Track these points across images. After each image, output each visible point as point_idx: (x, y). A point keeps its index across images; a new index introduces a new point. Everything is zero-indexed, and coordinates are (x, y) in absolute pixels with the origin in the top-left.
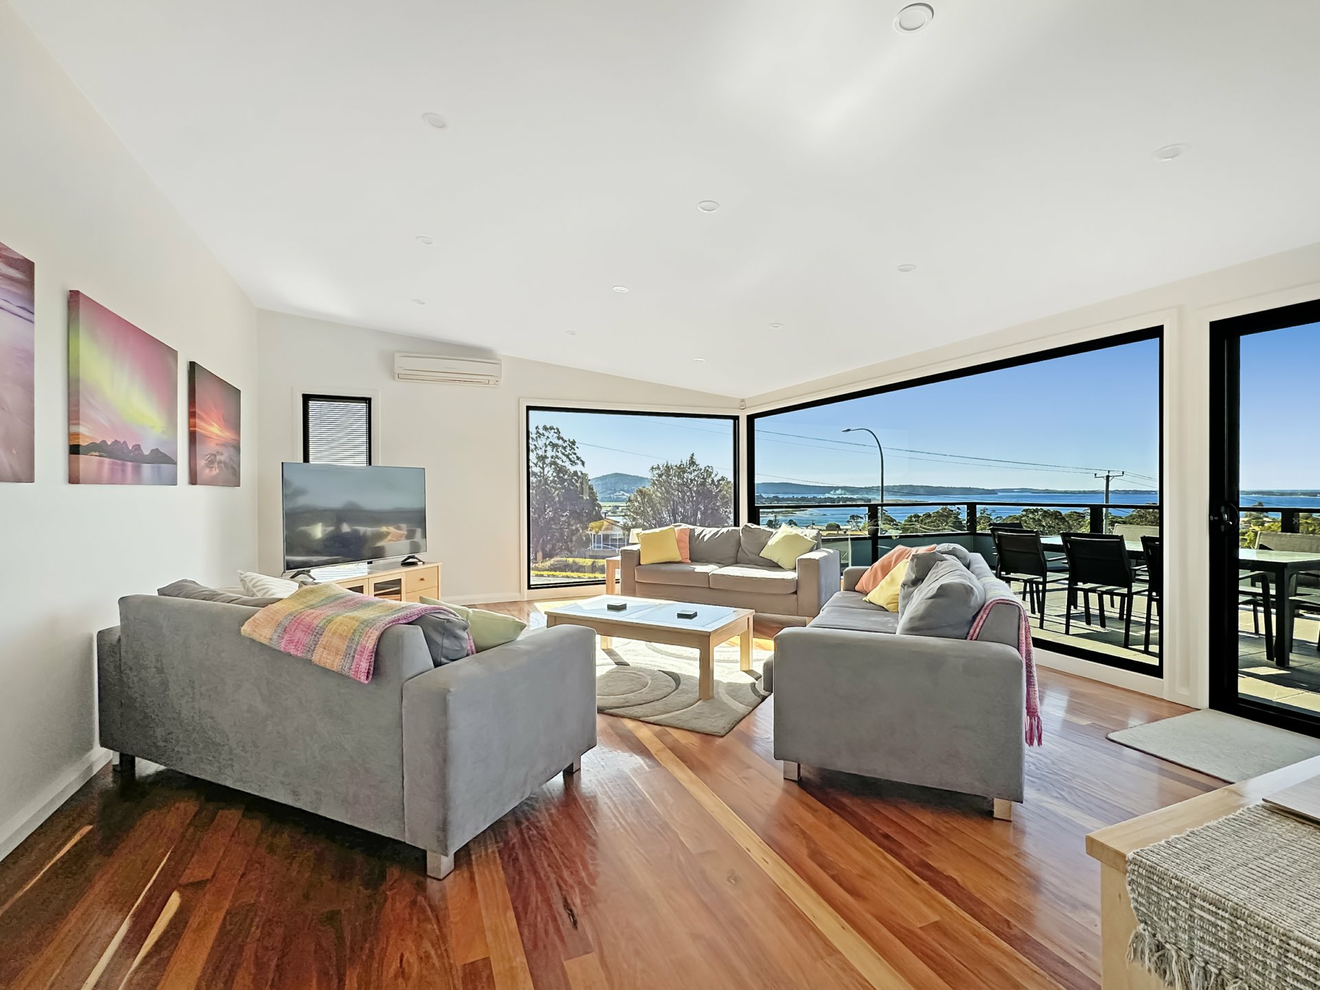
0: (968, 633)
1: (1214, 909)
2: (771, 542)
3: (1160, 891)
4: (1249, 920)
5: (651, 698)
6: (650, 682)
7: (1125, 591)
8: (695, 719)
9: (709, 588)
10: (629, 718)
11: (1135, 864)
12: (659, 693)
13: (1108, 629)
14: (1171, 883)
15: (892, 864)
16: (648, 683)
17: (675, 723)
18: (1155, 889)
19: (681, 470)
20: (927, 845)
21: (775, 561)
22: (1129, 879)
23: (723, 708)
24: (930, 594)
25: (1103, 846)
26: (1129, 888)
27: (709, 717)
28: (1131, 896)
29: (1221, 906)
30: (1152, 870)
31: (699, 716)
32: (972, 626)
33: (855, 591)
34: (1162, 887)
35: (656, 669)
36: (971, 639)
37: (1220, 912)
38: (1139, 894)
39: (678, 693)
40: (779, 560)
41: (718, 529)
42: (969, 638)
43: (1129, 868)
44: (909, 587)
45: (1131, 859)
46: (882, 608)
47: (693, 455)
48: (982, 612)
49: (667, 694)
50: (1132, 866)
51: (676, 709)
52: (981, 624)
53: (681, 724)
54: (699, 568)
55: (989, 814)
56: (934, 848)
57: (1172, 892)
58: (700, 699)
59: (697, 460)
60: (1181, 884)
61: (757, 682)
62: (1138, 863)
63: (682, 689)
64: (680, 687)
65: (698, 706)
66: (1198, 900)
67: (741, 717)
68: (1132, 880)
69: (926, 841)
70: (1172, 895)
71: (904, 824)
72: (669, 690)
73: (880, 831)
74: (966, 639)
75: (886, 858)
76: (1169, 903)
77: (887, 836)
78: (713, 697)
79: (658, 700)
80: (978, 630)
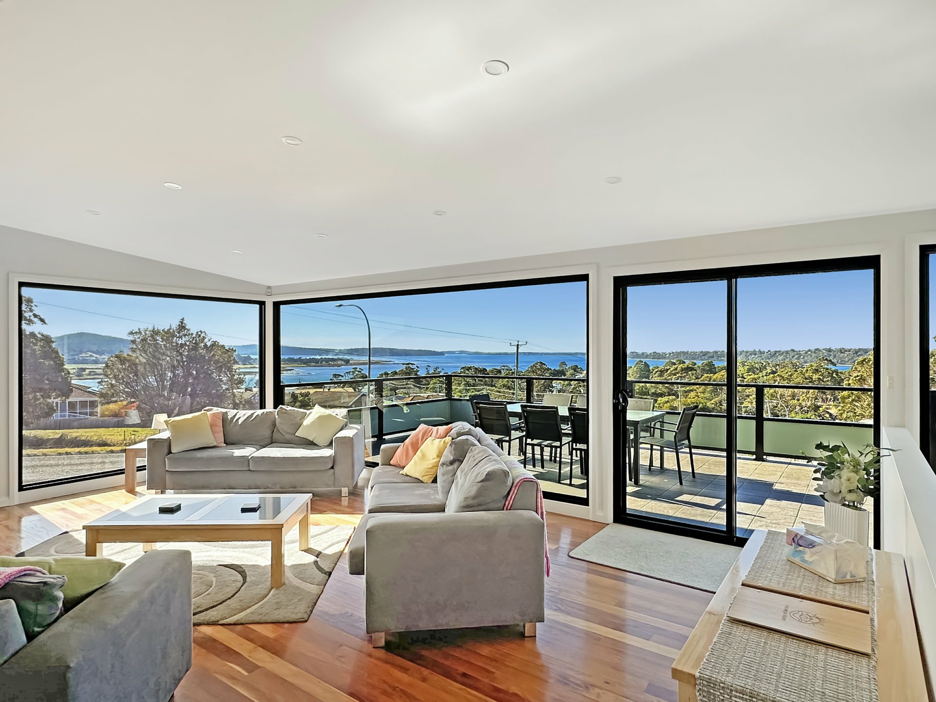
0: (505, 504)
1: (741, 695)
2: (306, 422)
3: (715, 692)
4: (759, 698)
5: (223, 598)
6: (214, 580)
7: (558, 444)
8: (276, 610)
9: (250, 470)
10: (206, 624)
11: (701, 679)
12: (230, 591)
13: (546, 469)
14: (720, 686)
15: (475, 696)
16: (212, 582)
17: (257, 618)
18: (712, 691)
19: (169, 334)
20: (493, 673)
21: (311, 440)
22: (698, 689)
23: (297, 591)
24: (480, 478)
25: (681, 672)
26: (698, 694)
27: (288, 605)
28: (699, 698)
29: (745, 693)
30: (710, 681)
31: (278, 606)
32: (507, 499)
33: (390, 465)
34: (716, 689)
35: (215, 564)
36: (507, 509)
37: (744, 696)
38: (704, 696)
39: (249, 587)
40: (314, 438)
41: (252, 412)
42: (505, 508)
43: (698, 682)
44: (447, 466)
45: (698, 676)
46: (418, 481)
47: (183, 319)
48: (513, 489)
49: (237, 589)
50: (699, 681)
51: (253, 603)
52: (513, 498)
53: (264, 619)
54: (238, 452)
55: (522, 635)
56: (498, 673)
57: (721, 691)
58: (272, 588)
59: (189, 325)
60: (724, 686)
61: (318, 559)
62: (702, 678)
63: (251, 581)
64: (248, 579)
65: (273, 596)
66: (734, 693)
67: (316, 597)
68: (700, 689)
69: (491, 670)
70: (721, 693)
71: (472, 661)
72: (239, 584)
73: (459, 672)
74: (503, 510)
75: (470, 693)
76: (719, 698)
77: (464, 675)
78: (284, 584)
79: (230, 598)
80: (511, 502)
